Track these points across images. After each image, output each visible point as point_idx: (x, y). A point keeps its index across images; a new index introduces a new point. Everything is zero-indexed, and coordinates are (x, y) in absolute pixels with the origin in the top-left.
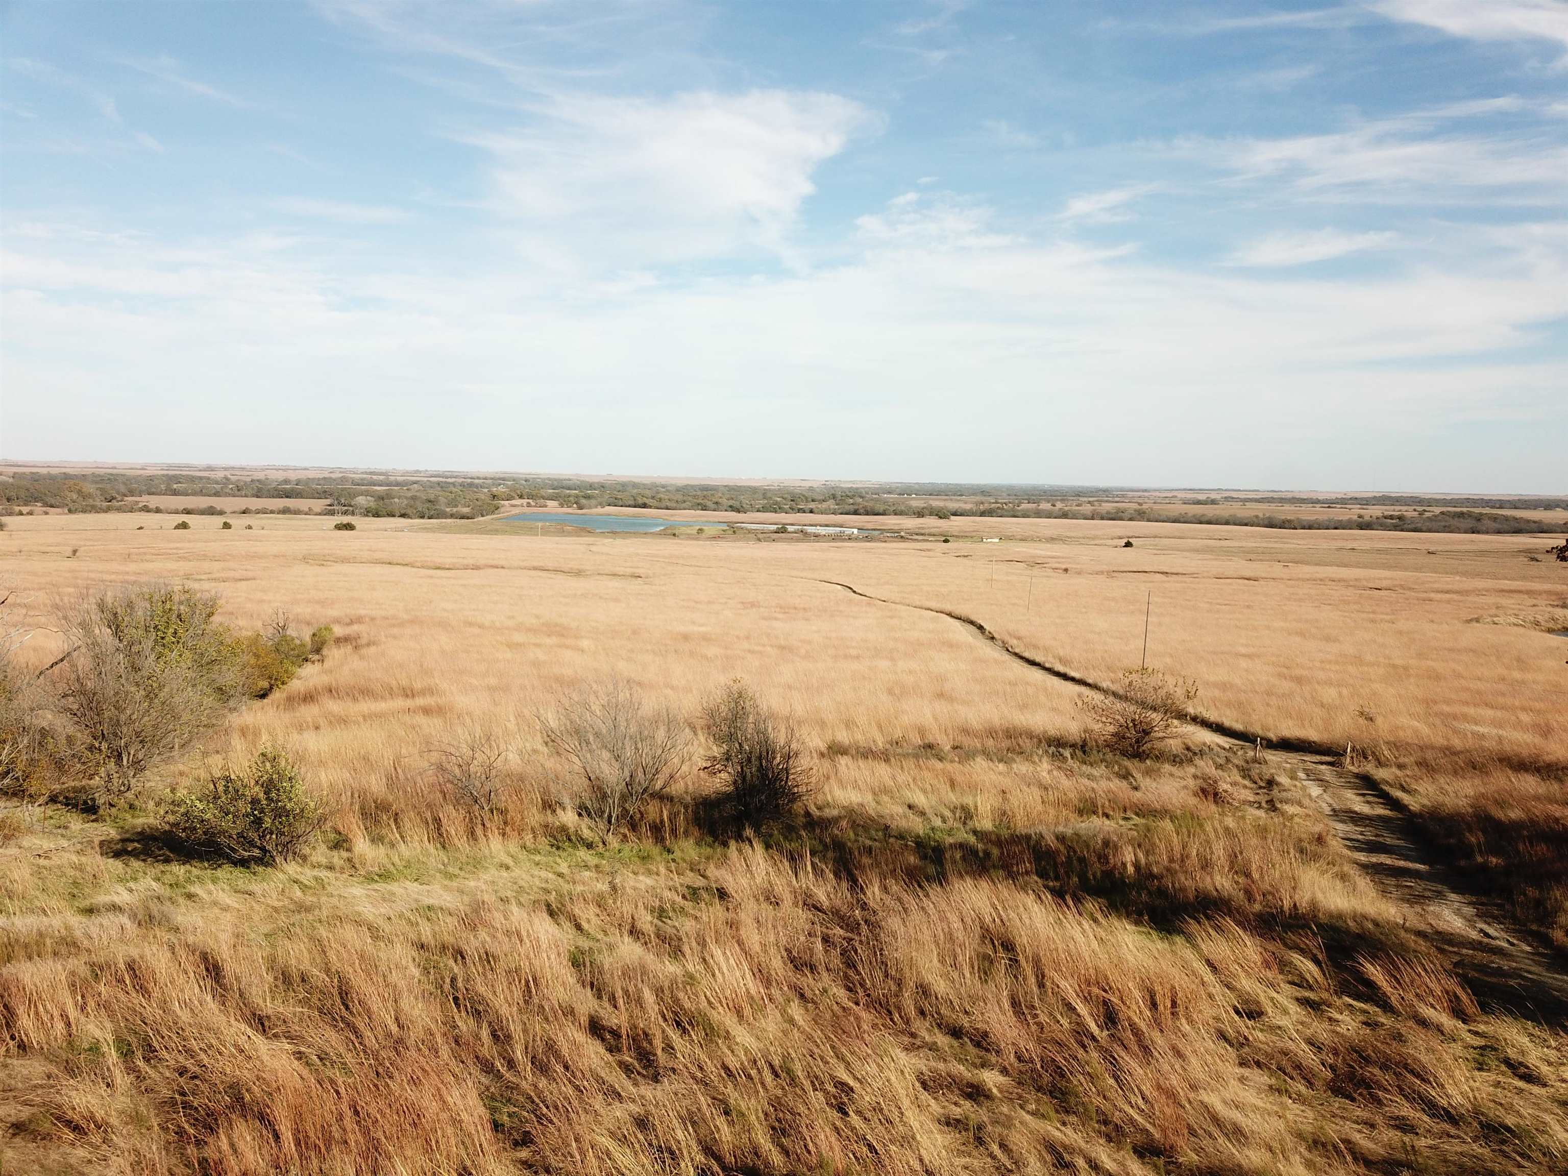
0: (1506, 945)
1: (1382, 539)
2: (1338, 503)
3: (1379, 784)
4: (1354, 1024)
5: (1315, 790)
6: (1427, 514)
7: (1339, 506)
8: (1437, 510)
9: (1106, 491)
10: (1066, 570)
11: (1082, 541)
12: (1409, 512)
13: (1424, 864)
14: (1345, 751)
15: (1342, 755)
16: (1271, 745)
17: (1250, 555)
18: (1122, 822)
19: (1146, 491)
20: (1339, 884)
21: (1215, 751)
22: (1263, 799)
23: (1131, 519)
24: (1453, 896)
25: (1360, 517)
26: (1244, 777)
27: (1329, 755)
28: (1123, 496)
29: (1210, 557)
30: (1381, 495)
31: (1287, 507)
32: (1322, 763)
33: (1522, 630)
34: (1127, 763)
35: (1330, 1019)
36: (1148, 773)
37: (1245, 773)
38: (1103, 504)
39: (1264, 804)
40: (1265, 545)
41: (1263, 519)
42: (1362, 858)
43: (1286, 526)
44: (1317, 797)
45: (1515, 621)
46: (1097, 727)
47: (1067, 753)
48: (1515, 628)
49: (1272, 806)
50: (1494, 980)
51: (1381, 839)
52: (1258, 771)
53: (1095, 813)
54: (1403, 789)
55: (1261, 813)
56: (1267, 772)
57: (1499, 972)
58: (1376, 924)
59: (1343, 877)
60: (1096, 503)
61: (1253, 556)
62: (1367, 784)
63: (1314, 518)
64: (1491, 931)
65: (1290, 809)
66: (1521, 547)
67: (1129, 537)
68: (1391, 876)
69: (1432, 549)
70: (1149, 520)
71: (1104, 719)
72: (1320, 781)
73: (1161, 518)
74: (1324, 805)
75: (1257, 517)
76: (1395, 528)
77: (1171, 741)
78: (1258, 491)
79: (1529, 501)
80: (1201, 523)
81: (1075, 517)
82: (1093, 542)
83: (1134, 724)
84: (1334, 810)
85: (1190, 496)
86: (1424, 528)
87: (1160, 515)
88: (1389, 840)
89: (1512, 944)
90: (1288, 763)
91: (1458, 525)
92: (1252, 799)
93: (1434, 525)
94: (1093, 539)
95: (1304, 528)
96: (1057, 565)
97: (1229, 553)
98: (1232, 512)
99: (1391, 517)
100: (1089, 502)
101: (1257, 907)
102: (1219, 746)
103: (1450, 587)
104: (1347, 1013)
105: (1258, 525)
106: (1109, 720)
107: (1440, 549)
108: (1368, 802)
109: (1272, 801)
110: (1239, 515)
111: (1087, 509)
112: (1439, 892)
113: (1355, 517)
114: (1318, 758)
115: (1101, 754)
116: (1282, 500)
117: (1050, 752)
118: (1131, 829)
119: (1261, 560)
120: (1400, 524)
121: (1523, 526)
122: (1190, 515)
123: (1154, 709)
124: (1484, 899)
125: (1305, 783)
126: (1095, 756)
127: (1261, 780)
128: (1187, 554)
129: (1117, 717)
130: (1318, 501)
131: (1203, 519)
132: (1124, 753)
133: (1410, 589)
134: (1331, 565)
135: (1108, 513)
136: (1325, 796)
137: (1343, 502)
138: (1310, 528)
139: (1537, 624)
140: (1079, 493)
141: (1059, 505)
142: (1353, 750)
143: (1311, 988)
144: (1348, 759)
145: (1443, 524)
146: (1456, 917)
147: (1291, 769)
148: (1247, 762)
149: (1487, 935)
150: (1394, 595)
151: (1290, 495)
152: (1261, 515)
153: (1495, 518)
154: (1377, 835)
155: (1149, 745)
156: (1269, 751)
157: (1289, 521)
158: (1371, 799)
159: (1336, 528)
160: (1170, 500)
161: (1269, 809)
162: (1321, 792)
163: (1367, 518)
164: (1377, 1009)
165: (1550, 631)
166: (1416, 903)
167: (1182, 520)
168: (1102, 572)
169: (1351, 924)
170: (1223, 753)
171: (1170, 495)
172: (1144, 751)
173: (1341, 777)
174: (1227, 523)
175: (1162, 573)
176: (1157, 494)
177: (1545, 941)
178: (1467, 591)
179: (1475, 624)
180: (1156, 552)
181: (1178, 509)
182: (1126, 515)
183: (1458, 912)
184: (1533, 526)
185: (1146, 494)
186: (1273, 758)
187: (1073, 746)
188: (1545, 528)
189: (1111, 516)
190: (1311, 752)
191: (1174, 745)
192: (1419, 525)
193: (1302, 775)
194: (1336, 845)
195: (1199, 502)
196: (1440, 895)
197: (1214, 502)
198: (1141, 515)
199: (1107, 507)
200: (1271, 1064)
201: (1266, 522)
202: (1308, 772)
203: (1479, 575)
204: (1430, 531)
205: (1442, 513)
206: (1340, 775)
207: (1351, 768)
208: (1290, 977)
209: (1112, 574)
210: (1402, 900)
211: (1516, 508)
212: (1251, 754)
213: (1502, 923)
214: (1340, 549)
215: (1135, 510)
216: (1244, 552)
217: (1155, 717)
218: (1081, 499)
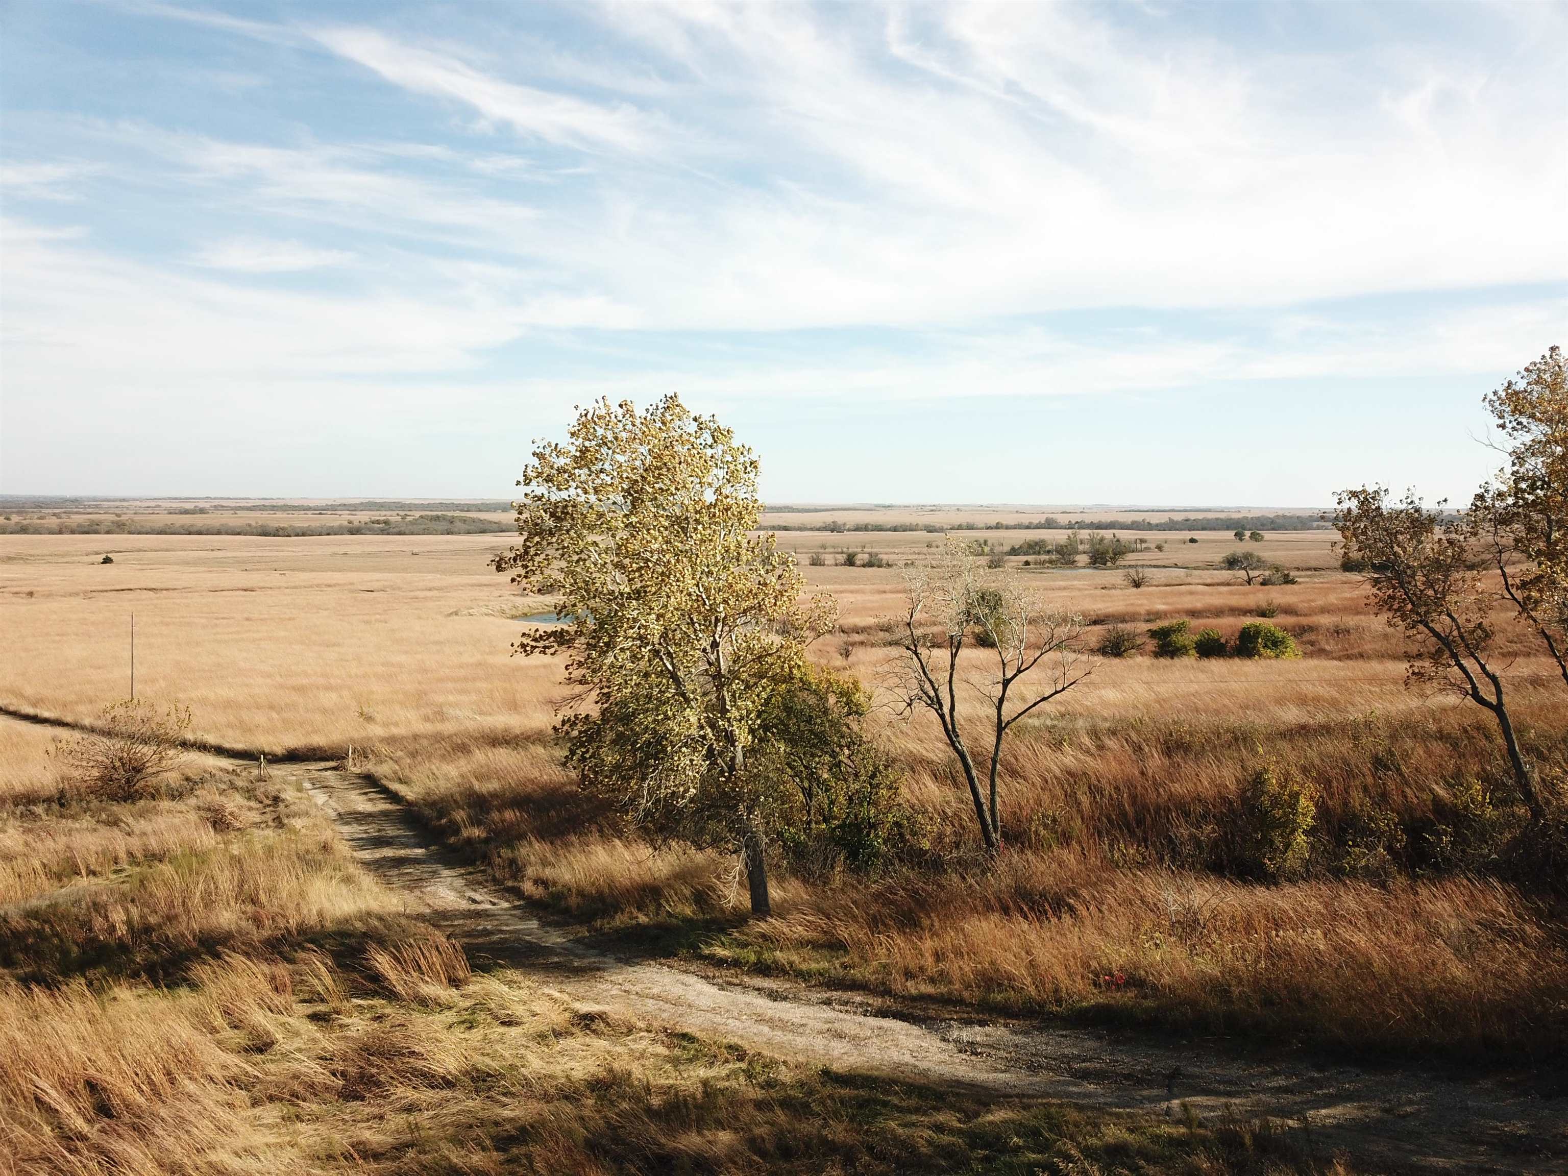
0: (489, 906)
1: (370, 543)
2: (328, 510)
3: (379, 780)
4: (363, 1023)
5: (320, 798)
6: (409, 519)
7: (329, 512)
8: (417, 514)
9: (75, 501)
10: (31, 594)
11: (50, 559)
12: (394, 517)
13: (421, 848)
14: (347, 755)
15: (344, 758)
16: (275, 759)
17: (245, 565)
18: (113, 877)
19: (124, 500)
20: (344, 888)
21: (217, 777)
22: (269, 817)
23: (108, 533)
24: (446, 873)
25: (350, 522)
26: (249, 799)
27: (333, 760)
28: (97, 506)
29: (203, 569)
30: (367, 501)
31: (279, 515)
32: (326, 769)
33: (492, 618)
34: (116, 808)
35: (341, 1026)
36: (142, 814)
37: (249, 794)
38: (72, 516)
39: (270, 823)
40: (260, 554)
41: (256, 528)
42: (367, 857)
43: (280, 533)
44: (323, 805)
45: (486, 611)
46: (76, 774)
47: (39, 809)
48: (486, 617)
49: (279, 822)
50: (480, 940)
51: (383, 833)
52: (262, 790)
53: (78, 873)
54: (400, 781)
55: (269, 832)
56: (272, 789)
57: (486, 933)
58: (380, 918)
59: (348, 880)
60: (63, 515)
61: (249, 567)
62: (370, 782)
63: (307, 525)
64: (478, 897)
65: (297, 823)
66: (488, 545)
67: (107, 552)
68: (394, 867)
69: (415, 550)
70: (130, 533)
71: (84, 764)
72: (326, 787)
73: (143, 530)
74: (330, 811)
75: (250, 525)
76: (382, 532)
77: (168, 774)
78: (249, 499)
79: (490, 504)
80: (190, 534)
81: (37, 531)
82: (65, 560)
83: (122, 763)
84: (339, 814)
85: (175, 505)
86: (407, 532)
87: (142, 527)
88: (391, 831)
89: (494, 904)
90: (293, 775)
91: (436, 527)
92: (258, 820)
93: (416, 528)
94: (63, 556)
95: (297, 535)
96: (17, 589)
97: (222, 564)
98: (223, 521)
99: (378, 522)
100: (54, 514)
101: (266, 933)
102: (221, 770)
103: (431, 585)
104: (356, 1014)
105: (252, 534)
106: (92, 764)
107: (423, 550)
108: (370, 800)
109: (278, 817)
110: (231, 524)
111: (53, 522)
112: (434, 872)
113: (346, 523)
114: (323, 765)
115: (84, 804)
116: (274, 508)
117: (18, 812)
118: (123, 882)
119: (258, 570)
120: (386, 528)
121: (487, 527)
122: (177, 525)
123: (145, 742)
124: (471, 869)
125: (311, 793)
126: (75, 808)
127: (267, 798)
128: (176, 567)
129: (100, 759)
130: (309, 509)
131: (191, 529)
132: (113, 797)
133: (400, 589)
134: (326, 571)
135: (79, 525)
136: (330, 802)
137: (333, 508)
138: (303, 535)
139: (503, 612)
140: (39, 505)
141: (15, 518)
142: (354, 752)
143: (323, 1000)
144: (350, 760)
145: (423, 526)
146: (448, 892)
147: (297, 781)
148: (252, 782)
149: (474, 901)
150: (386, 596)
151: (281, 503)
152: (253, 524)
153: (464, 521)
154: (379, 830)
155: (142, 783)
156: (275, 766)
157: (282, 529)
158: (373, 796)
159: (328, 534)
160: (154, 510)
161: (276, 827)
162: (327, 798)
163: (356, 523)
164: (383, 1002)
165: (513, 617)
166: (415, 887)
167: (168, 531)
168: (77, 594)
169: (358, 925)
170: (226, 777)
171: (153, 504)
172: (137, 791)
173: (344, 780)
174: (219, 533)
175: (150, 590)
176: (138, 504)
177: (517, 892)
178: (446, 587)
179: (455, 617)
180: (139, 567)
181: (164, 519)
182: (103, 528)
183: (452, 888)
184: (495, 526)
185: (125, 504)
186: (279, 773)
187: (48, 800)
188: (504, 528)
189: (86, 529)
190: (315, 760)
191: (173, 778)
192: (403, 529)
193: (307, 785)
194: (343, 849)
195: (186, 512)
196: (435, 873)
197: (202, 511)
198: (119, 527)
199: (78, 519)
200: (284, 1093)
201: (259, 530)
202: (313, 781)
203: (454, 572)
204: (412, 534)
205: (421, 517)
206: (344, 779)
207: (354, 769)
208: (302, 996)
209: (89, 594)
210: (403, 887)
211: (480, 511)
212: (256, 772)
213: (486, 887)
214: (334, 554)
215: (113, 522)
216: (239, 562)
217: (146, 751)
218: (43, 511)
